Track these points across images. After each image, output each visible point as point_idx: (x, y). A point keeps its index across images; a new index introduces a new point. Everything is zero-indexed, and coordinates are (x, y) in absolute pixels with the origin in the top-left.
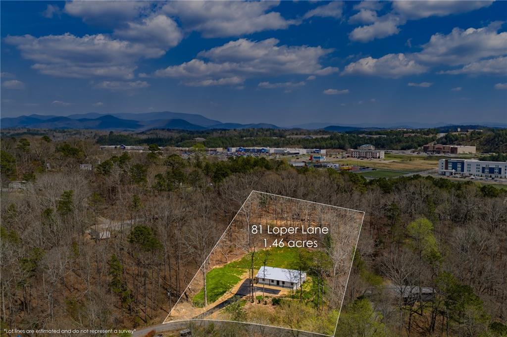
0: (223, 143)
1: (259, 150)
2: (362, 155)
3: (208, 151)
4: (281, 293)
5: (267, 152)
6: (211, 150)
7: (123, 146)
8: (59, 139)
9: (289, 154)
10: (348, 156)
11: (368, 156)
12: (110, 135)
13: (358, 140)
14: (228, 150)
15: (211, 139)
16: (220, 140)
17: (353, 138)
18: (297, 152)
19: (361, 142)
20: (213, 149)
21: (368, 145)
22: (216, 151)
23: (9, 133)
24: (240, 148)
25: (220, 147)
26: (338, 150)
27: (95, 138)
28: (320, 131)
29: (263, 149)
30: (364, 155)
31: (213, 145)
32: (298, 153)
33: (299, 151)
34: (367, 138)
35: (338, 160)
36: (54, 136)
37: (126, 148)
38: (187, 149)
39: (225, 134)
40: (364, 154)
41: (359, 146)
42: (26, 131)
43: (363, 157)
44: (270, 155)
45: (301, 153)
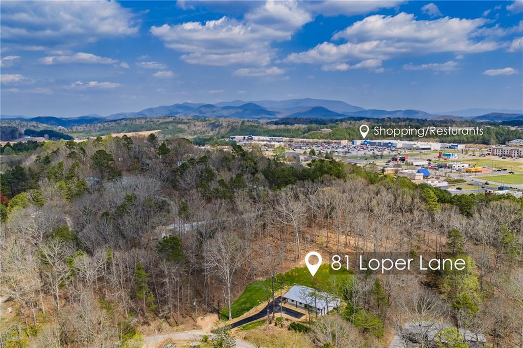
0: (349, 134)
1: (386, 143)
2: (506, 153)
3: (332, 143)
4: (303, 318)
5: (394, 147)
6: (335, 143)
7: (250, 136)
8: (198, 128)
9: (418, 149)
10: (489, 154)
11: (513, 155)
12: (241, 125)
13: (508, 134)
14: (353, 143)
15: (337, 130)
16: (347, 131)
17: (502, 132)
18: (429, 147)
19: (511, 136)
20: (337, 141)
21: (519, 140)
22: (340, 143)
23: (158, 121)
24: (366, 141)
25: (345, 140)
26: (481, 145)
27: (228, 128)
28: (467, 121)
29: (390, 143)
30: (508, 154)
31: (338, 136)
32: (430, 149)
33: (431, 145)
34: (520, 131)
35: (474, 158)
36: (195, 125)
37: (253, 139)
38: (311, 140)
39: (354, 125)
40: (509, 152)
41: (509, 141)
42: (172, 120)
43: (507, 156)
44: (397, 149)
45: (432, 149)
